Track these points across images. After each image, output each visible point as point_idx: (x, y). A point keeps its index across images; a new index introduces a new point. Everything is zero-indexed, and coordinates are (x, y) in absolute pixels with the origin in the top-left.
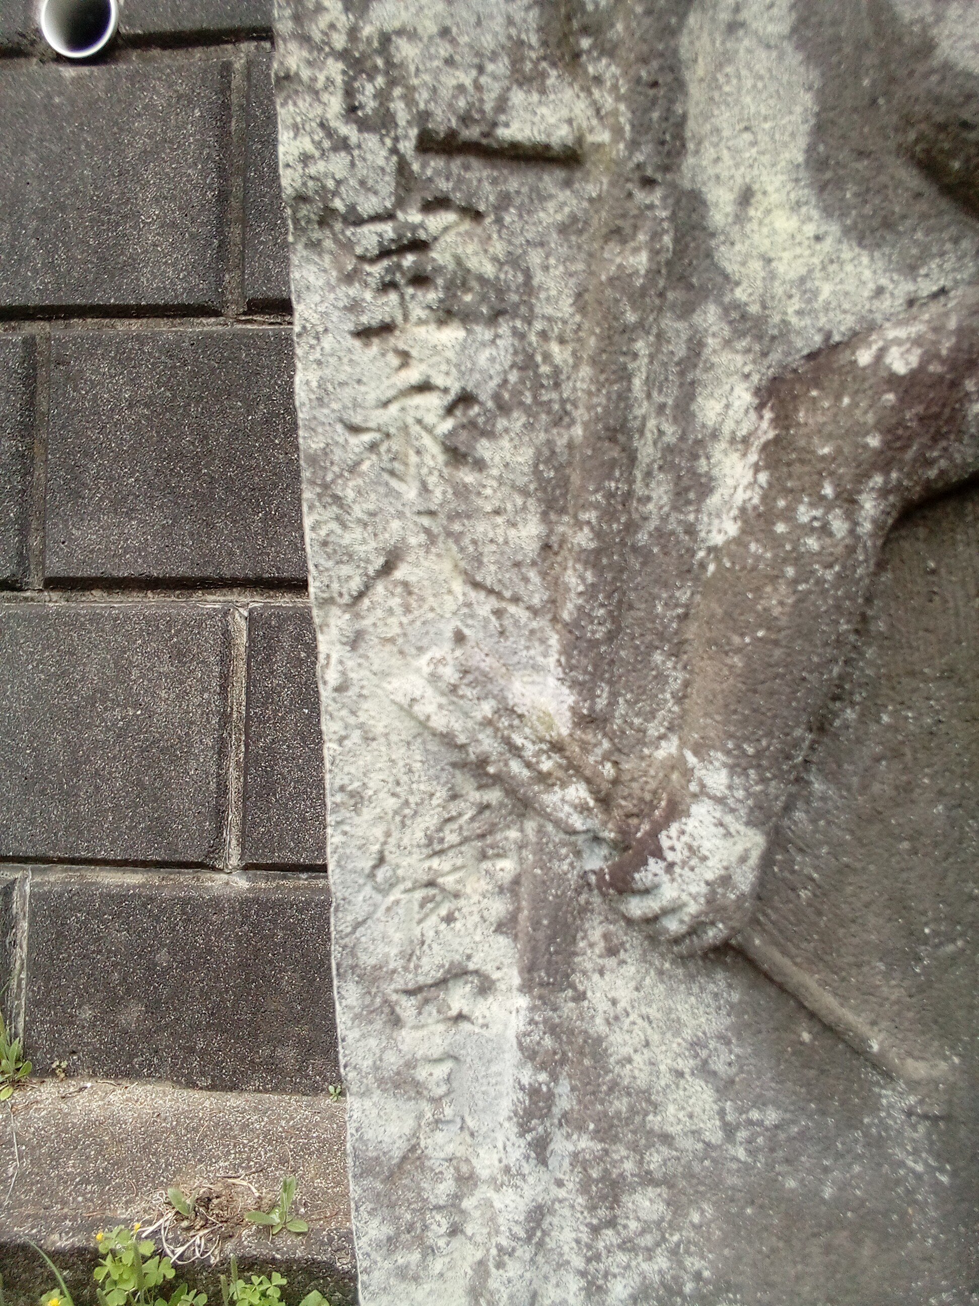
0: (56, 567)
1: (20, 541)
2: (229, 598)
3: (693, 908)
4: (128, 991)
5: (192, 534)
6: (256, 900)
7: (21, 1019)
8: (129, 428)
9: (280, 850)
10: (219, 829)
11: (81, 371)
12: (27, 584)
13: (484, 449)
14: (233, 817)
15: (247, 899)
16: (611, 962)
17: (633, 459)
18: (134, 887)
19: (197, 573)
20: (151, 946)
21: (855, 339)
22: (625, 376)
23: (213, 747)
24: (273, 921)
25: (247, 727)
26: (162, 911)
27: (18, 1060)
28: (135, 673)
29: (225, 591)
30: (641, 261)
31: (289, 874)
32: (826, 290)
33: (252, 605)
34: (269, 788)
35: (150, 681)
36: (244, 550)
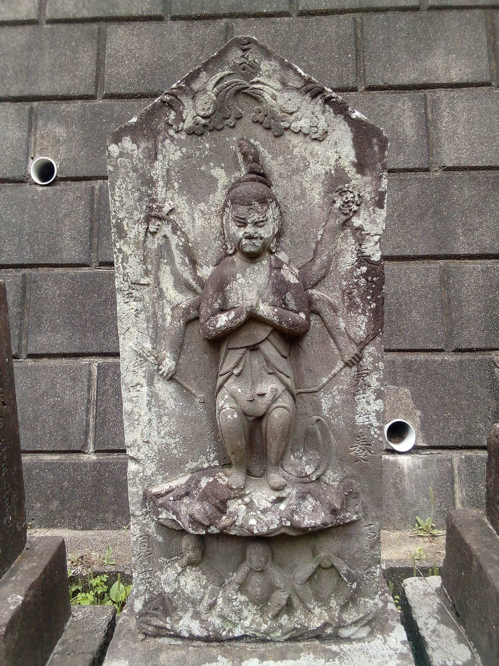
0: (31, 350)
1: (19, 342)
2: (91, 360)
3: (166, 371)
4: (53, 497)
5: (79, 338)
6: (99, 463)
8: (58, 304)
9: (107, 445)
10: (86, 439)
11: (42, 285)
12: (21, 356)
13: (139, 315)
14: (91, 435)
15: (96, 462)
16: (158, 382)
17: (157, 317)
18: (56, 460)
19: (80, 351)
20: (62, 480)
21: (181, 303)
22: (155, 308)
23: (85, 410)
24: (105, 470)
25: (97, 403)
26: (66, 468)
28: (58, 386)
29: (90, 357)
30: (156, 295)
31: (111, 454)
32: (177, 298)
33: (99, 362)
34: (104, 423)
35: (63, 388)
36: (96, 343)
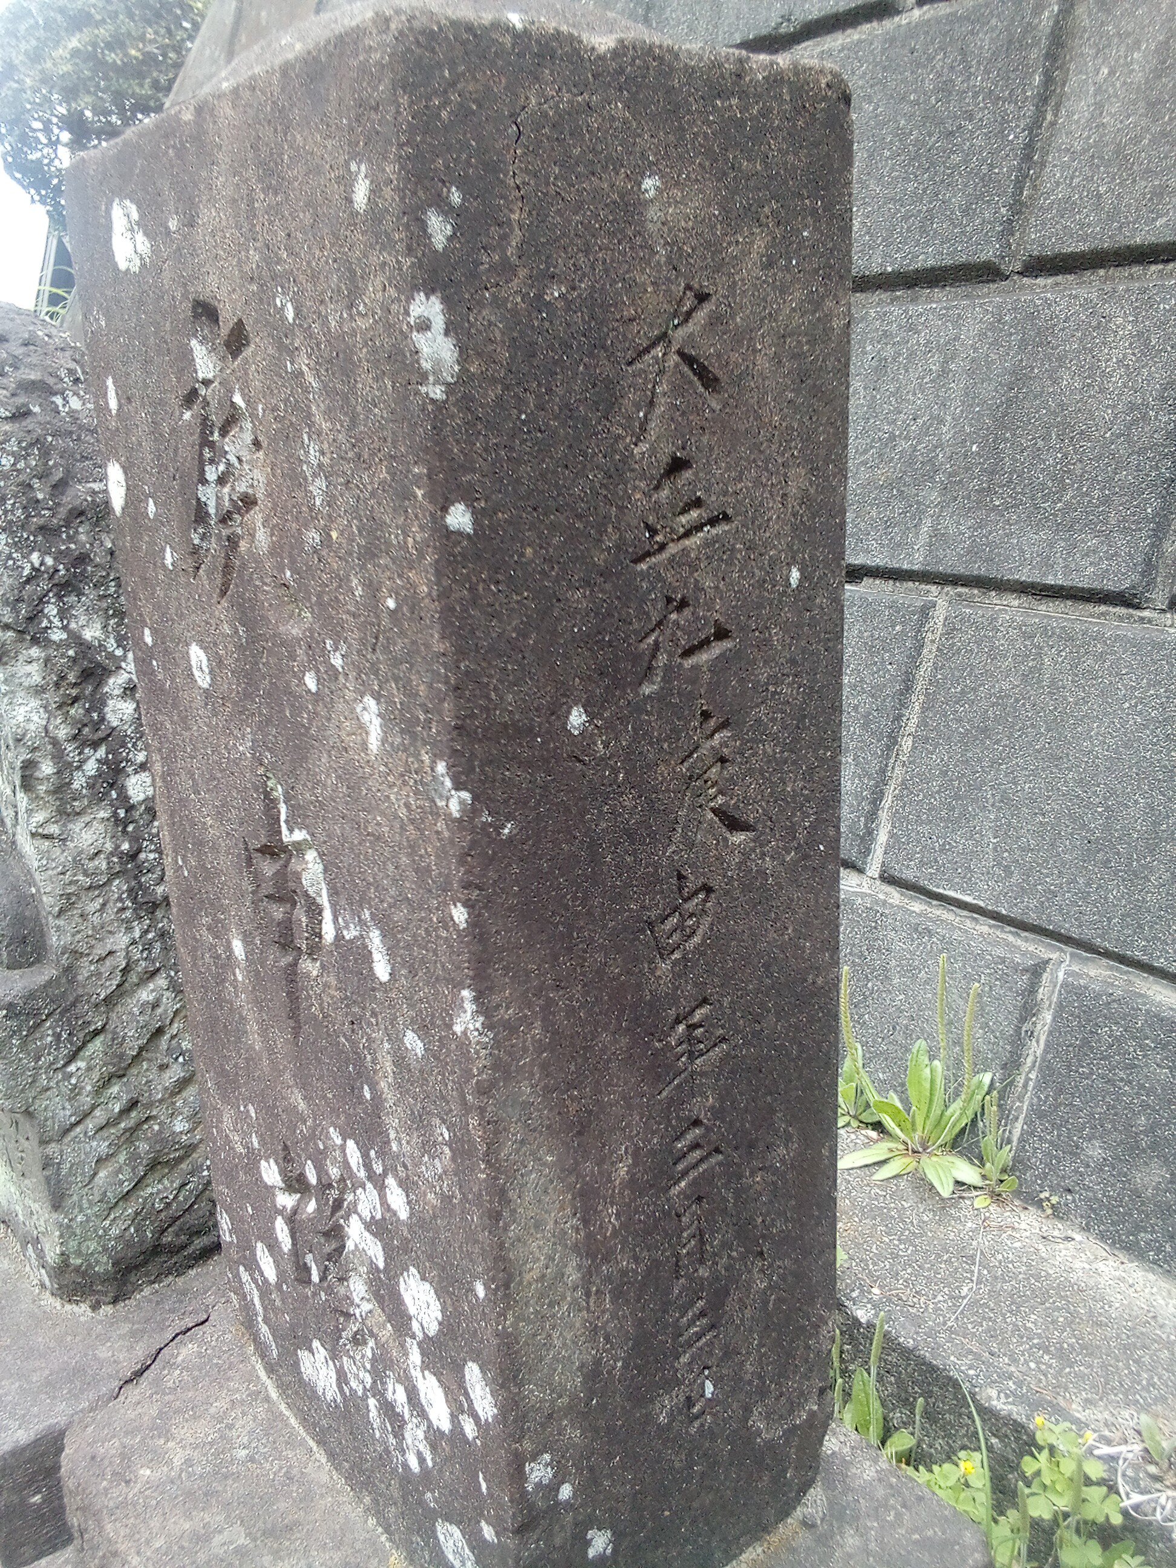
1: (1152, 545)
4: (1154, 1146)
7: (1019, 1125)
12: (1147, 600)
27: (1004, 1171)
